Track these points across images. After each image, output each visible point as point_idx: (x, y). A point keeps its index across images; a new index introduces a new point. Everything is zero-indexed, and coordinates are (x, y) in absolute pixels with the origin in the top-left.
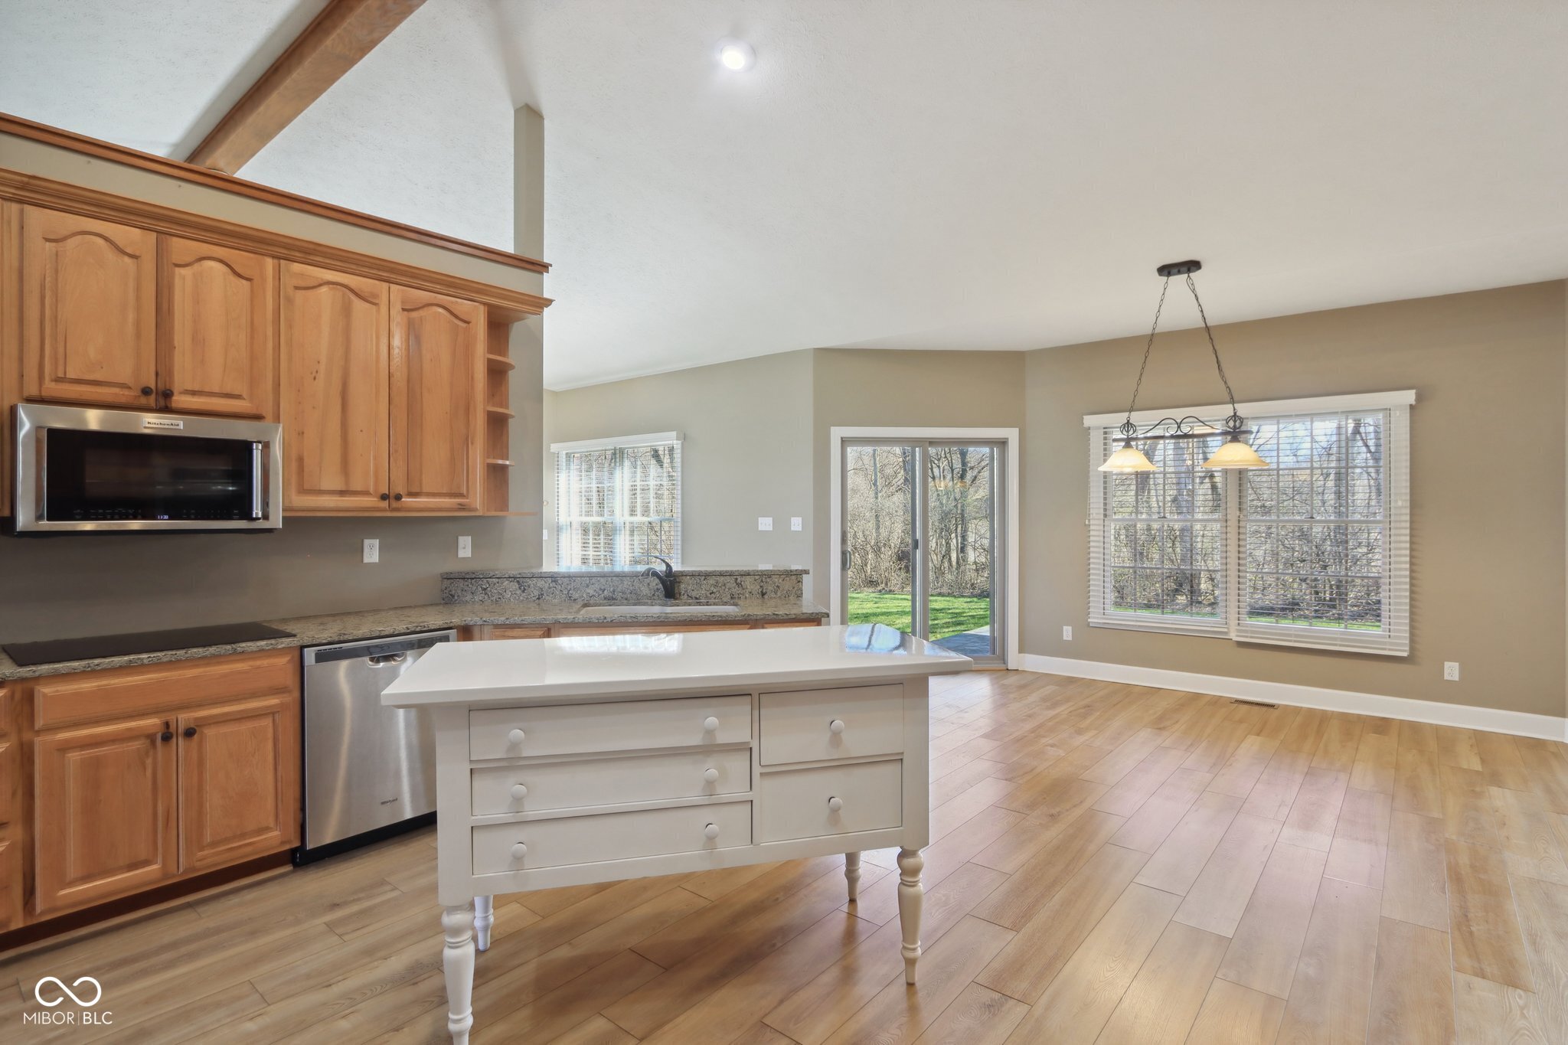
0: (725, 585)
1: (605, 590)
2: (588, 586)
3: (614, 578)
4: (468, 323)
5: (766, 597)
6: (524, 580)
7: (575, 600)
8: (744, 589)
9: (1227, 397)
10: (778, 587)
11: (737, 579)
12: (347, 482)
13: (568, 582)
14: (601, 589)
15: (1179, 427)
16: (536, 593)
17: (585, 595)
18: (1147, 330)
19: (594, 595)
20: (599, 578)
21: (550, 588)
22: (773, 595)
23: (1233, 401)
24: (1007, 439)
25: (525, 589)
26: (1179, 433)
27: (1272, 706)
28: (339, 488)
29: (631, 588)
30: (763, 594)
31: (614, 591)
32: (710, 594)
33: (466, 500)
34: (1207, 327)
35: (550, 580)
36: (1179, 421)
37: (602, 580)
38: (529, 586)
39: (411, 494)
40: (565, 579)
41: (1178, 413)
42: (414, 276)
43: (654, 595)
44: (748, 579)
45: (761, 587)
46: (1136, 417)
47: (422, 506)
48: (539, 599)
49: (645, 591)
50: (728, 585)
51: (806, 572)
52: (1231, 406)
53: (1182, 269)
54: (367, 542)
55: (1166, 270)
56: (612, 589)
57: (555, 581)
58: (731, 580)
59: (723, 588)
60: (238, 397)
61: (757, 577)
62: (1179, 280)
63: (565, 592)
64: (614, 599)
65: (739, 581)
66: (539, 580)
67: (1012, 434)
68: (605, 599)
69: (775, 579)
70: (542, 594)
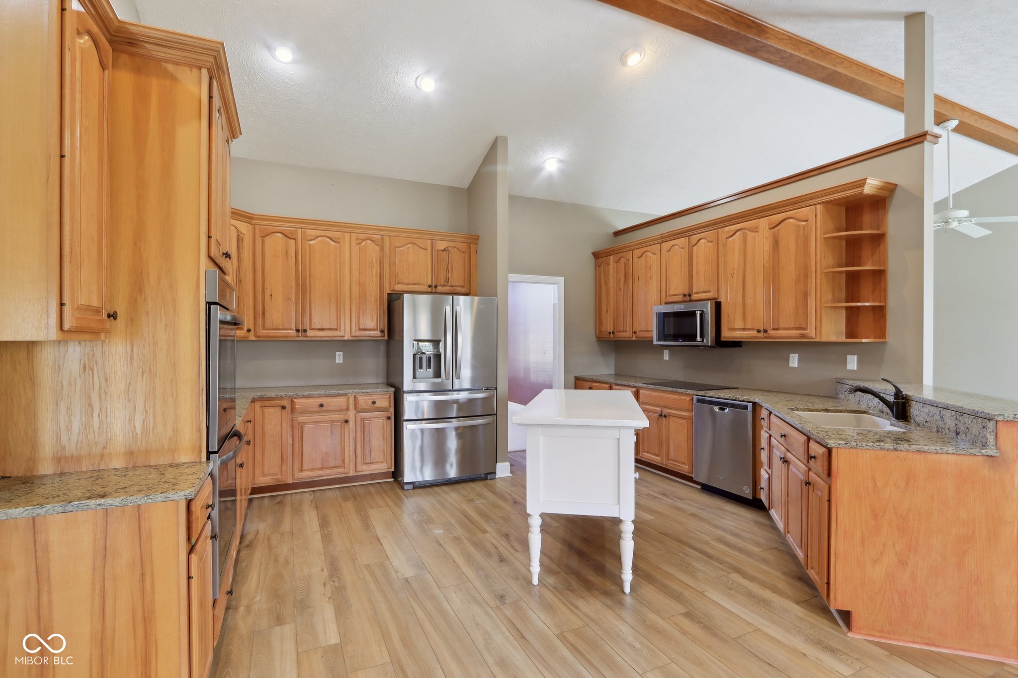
4: (807, 221)
5: (958, 436)
8: (945, 424)
11: (941, 412)
12: (745, 324)
22: (962, 435)
28: (741, 327)
33: (806, 332)
39: (774, 329)
42: (774, 208)
44: (947, 414)
47: (779, 335)
50: (936, 417)
54: (791, 355)
58: (937, 412)
59: (933, 419)
60: (709, 292)
61: (953, 414)
65: (942, 414)
69: (963, 419)
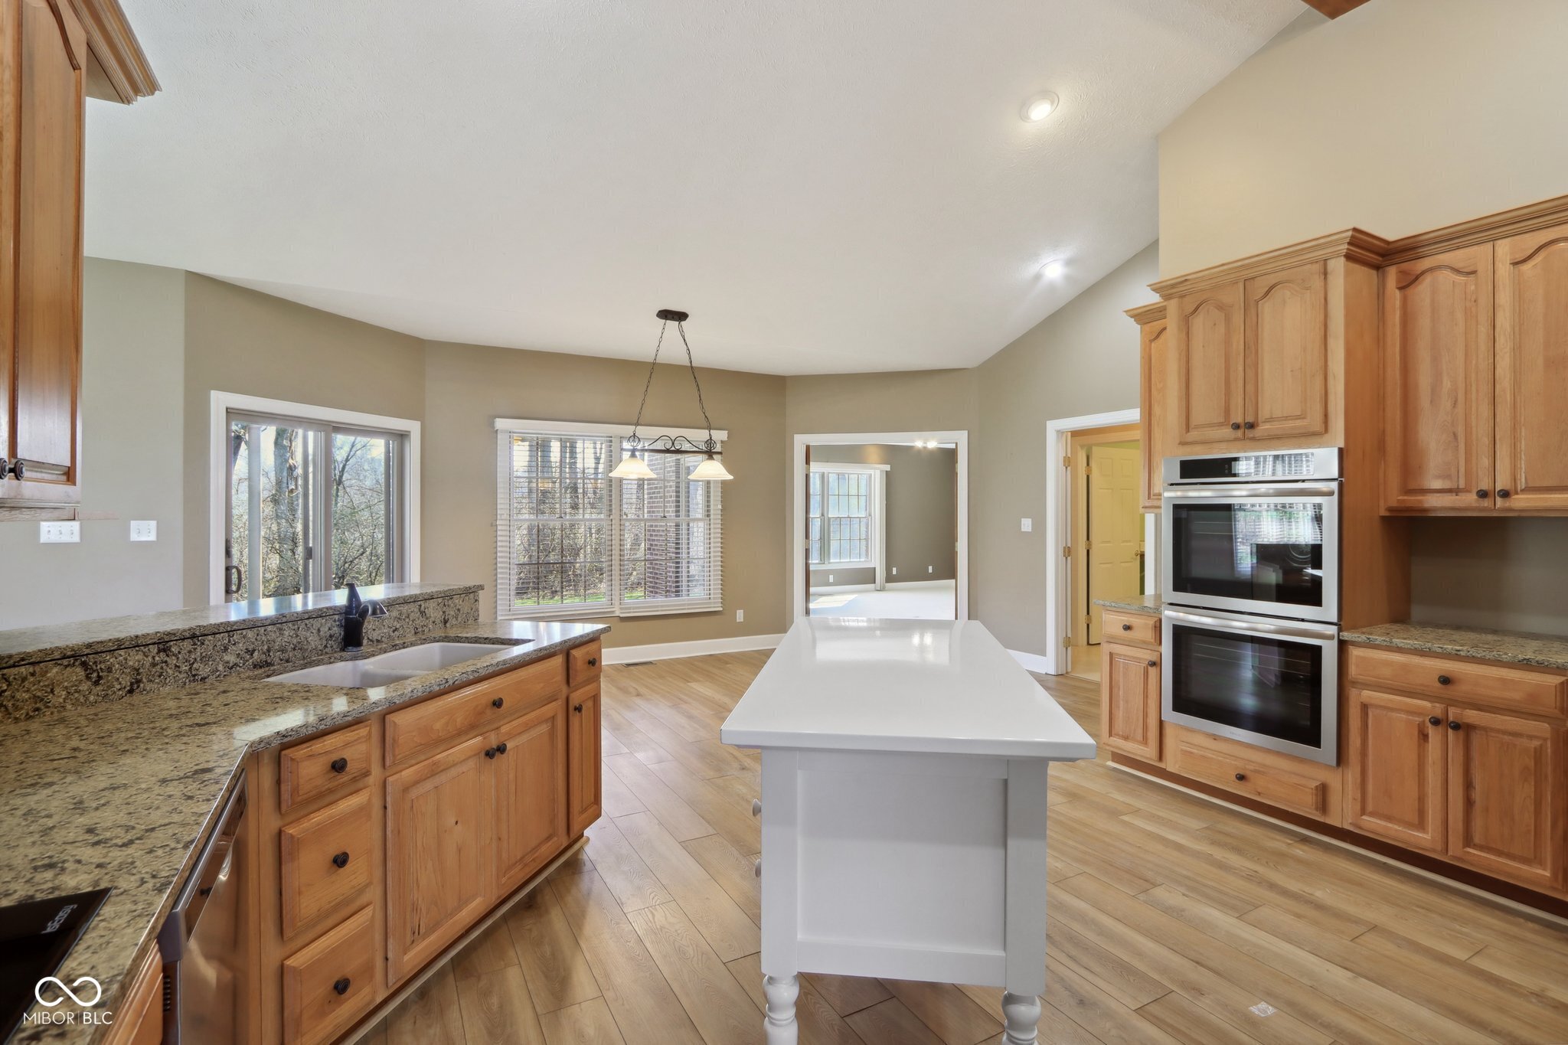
0: (408, 617)
1: (254, 650)
2: (226, 649)
3: (270, 628)
5: (448, 625)
6: (98, 658)
7: (203, 679)
8: (427, 619)
9: (705, 424)
10: (459, 610)
11: (420, 606)
13: (191, 647)
14: (247, 651)
15: (673, 444)
16: (126, 681)
17: (221, 668)
18: (651, 360)
19: (236, 665)
20: (244, 632)
21: (154, 665)
22: (454, 622)
23: (709, 428)
24: (410, 432)
25: (100, 678)
26: (673, 449)
27: (651, 663)
29: (295, 641)
30: (446, 622)
31: (269, 650)
32: (394, 631)
34: (692, 367)
35: (154, 649)
36: (673, 439)
37: (250, 634)
38: (109, 670)
40: (186, 643)
41: (673, 432)
43: (326, 646)
44: (432, 604)
45: (444, 612)
46: (641, 431)
48: (131, 691)
49: (314, 641)
50: (412, 616)
51: (481, 587)
52: (707, 431)
53: (675, 317)
55: (666, 315)
56: (266, 647)
57: (164, 650)
58: (414, 607)
59: (407, 620)
61: (440, 600)
62: (672, 325)
63: (184, 668)
64: (269, 664)
65: (422, 608)
66: (133, 652)
67: (413, 427)
68: (255, 666)
69: (457, 600)
70: (138, 682)
